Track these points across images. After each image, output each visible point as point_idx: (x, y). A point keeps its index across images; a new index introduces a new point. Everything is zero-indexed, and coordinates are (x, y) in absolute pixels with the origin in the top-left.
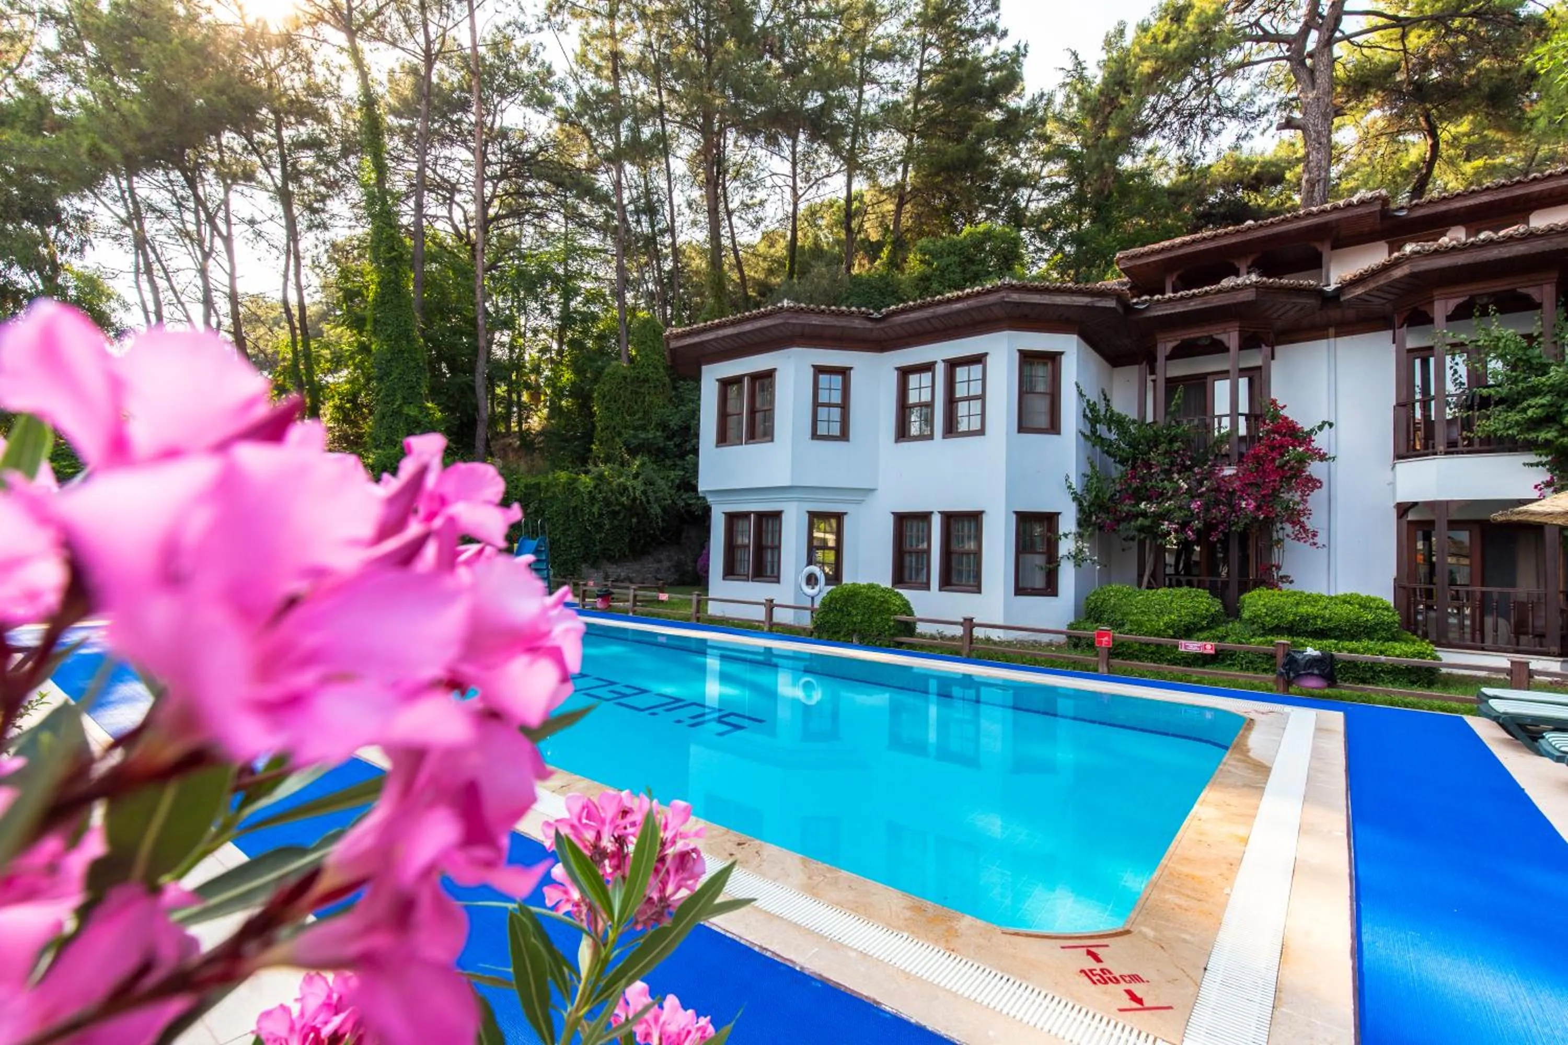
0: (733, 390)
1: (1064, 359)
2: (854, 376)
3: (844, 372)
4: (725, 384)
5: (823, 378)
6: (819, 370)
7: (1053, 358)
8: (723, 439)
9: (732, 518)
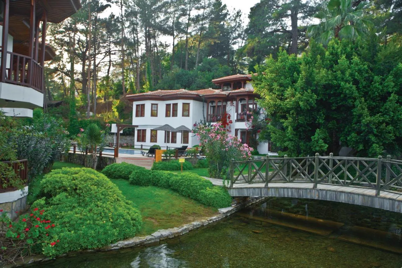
0: (138, 107)
1: (190, 104)
2: (158, 105)
3: (157, 104)
4: (137, 106)
5: (153, 106)
6: (152, 104)
7: (189, 104)
8: (137, 116)
9: (139, 131)
